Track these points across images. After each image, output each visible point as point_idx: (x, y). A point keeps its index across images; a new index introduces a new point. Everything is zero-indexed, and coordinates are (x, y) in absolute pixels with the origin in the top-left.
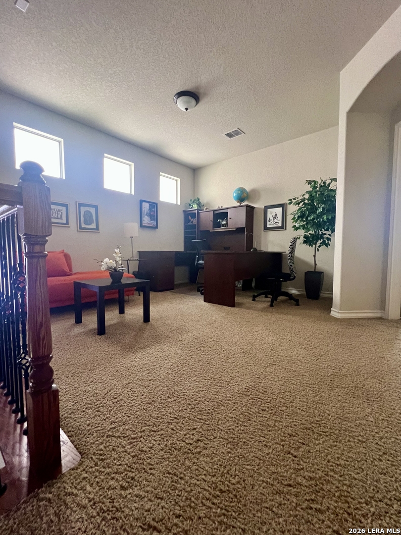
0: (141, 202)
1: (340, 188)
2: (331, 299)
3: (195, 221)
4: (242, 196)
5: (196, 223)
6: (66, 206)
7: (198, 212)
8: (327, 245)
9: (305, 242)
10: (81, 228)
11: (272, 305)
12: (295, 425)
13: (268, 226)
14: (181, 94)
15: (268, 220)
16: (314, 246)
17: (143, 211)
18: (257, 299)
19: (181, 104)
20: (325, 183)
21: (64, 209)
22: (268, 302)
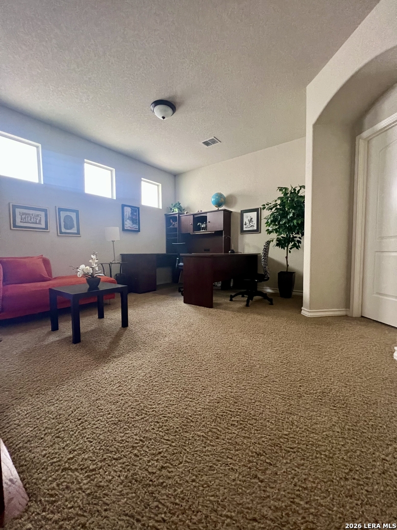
0: (123, 206)
1: (308, 195)
2: (302, 297)
3: (176, 224)
4: (220, 201)
5: (177, 227)
6: (45, 211)
7: (179, 217)
8: (298, 247)
9: (277, 245)
10: (61, 233)
11: (247, 305)
12: (263, 441)
13: (245, 229)
14: (157, 103)
15: (244, 223)
16: (286, 248)
17: (125, 215)
18: (234, 299)
19: (158, 112)
20: (295, 190)
21: (43, 214)
22: (244, 301)
